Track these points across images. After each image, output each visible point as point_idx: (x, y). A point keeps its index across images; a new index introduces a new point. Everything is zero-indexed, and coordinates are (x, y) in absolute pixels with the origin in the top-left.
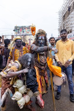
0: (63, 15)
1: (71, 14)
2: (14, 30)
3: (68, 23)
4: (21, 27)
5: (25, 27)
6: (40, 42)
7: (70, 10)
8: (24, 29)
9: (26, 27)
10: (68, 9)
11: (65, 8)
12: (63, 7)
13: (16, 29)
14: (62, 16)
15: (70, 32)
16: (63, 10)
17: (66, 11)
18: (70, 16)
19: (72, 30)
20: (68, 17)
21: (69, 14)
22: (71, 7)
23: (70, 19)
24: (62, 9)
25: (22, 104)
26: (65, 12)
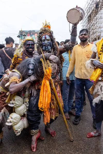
0: (88, 15)
1: (99, 13)
2: (19, 36)
3: (96, 25)
4: (28, 32)
5: (34, 31)
6: (45, 44)
7: (98, 8)
8: (33, 34)
9: (36, 31)
10: (95, 5)
11: (91, 4)
12: (88, 3)
13: (22, 35)
14: (87, 17)
15: (98, 38)
16: (88, 7)
17: (93, 8)
18: (97, 16)
19: (101, 36)
20: (95, 18)
21: (96, 13)
22: (100, 3)
23: (97, 20)
24: (86, 6)
25: (20, 130)
26: (91, 11)
